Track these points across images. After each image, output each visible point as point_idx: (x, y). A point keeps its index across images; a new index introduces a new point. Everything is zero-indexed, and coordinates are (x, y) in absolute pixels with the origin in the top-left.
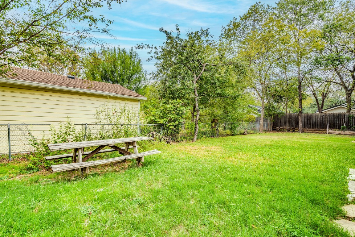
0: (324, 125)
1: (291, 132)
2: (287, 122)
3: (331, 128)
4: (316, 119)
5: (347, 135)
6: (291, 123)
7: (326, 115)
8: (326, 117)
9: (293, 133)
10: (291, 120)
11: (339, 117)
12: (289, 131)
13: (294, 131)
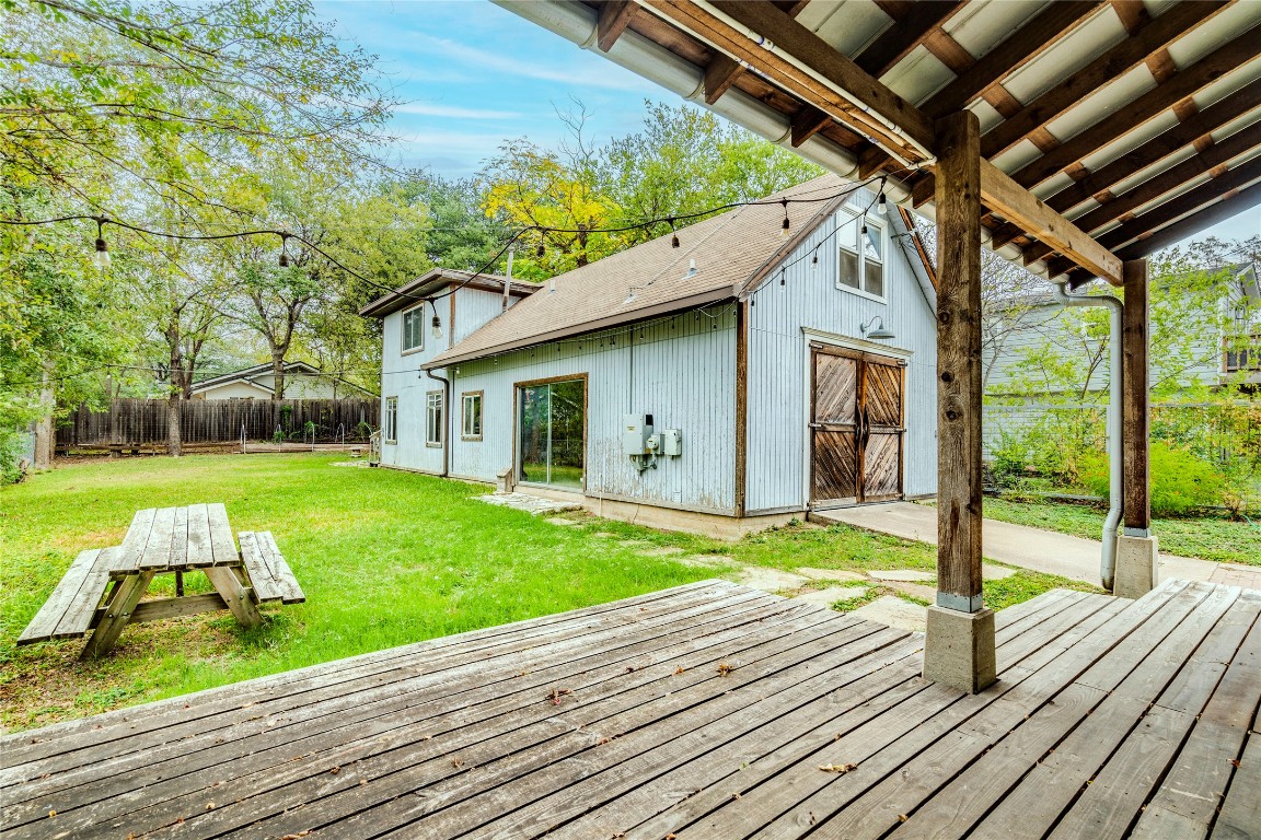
0: (227, 430)
1: (128, 456)
2: (115, 424)
3: (251, 436)
4: (206, 415)
5: (287, 451)
6: (128, 427)
7: (232, 406)
8: (233, 411)
9: (134, 461)
10: (128, 420)
11: (260, 410)
12: (118, 452)
13: (135, 453)
